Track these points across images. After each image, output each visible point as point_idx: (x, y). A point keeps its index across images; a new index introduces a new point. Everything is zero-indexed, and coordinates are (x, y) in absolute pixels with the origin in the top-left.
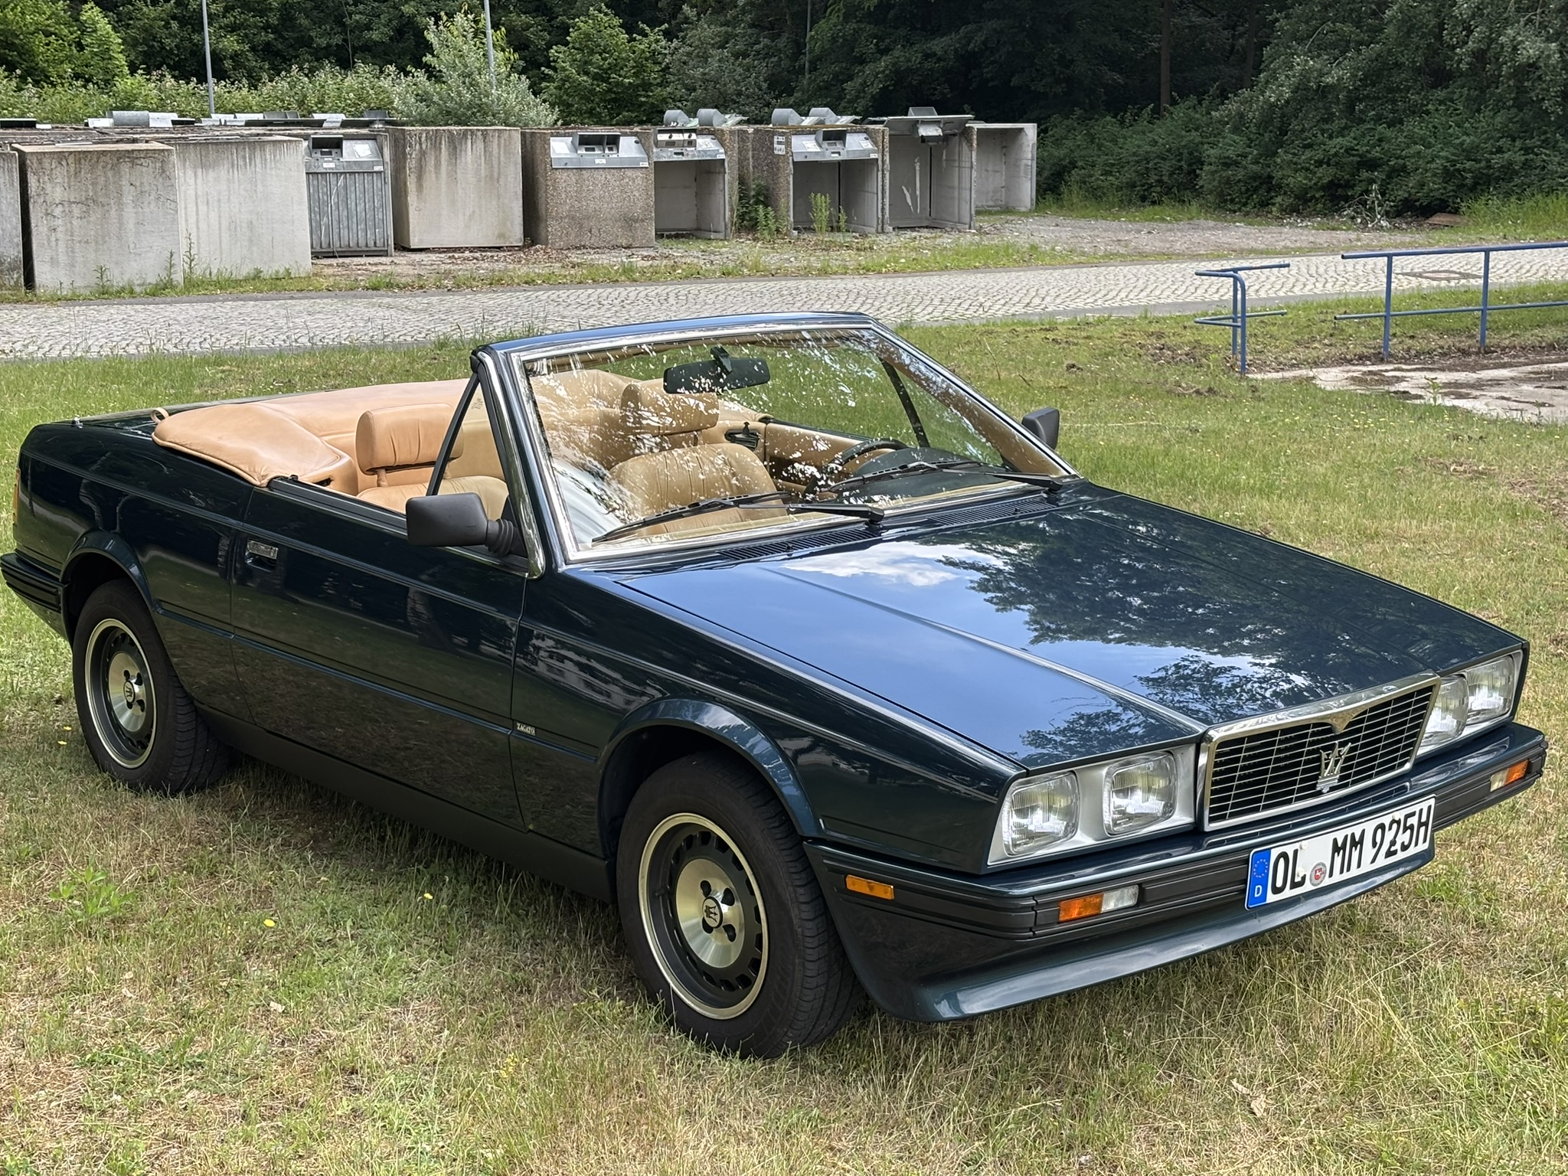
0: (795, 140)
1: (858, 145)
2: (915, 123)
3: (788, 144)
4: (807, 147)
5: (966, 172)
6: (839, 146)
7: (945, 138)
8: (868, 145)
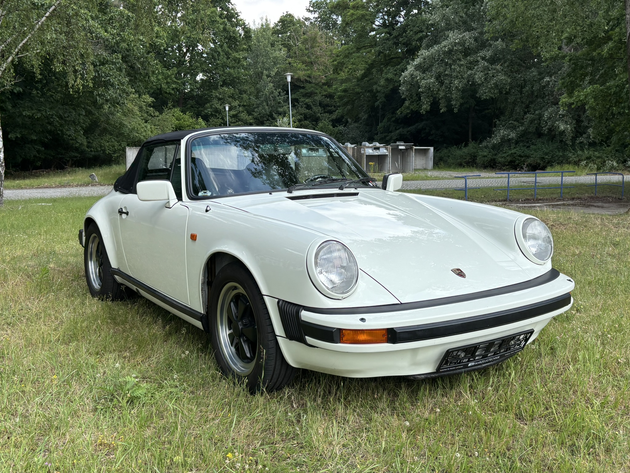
0: (366, 149)
1: (383, 151)
2: (398, 145)
3: (364, 150)
4: (370, 151)
5: (411, 158)
6: (378, 151)
7: (406, 149)
8: (385, 151)
